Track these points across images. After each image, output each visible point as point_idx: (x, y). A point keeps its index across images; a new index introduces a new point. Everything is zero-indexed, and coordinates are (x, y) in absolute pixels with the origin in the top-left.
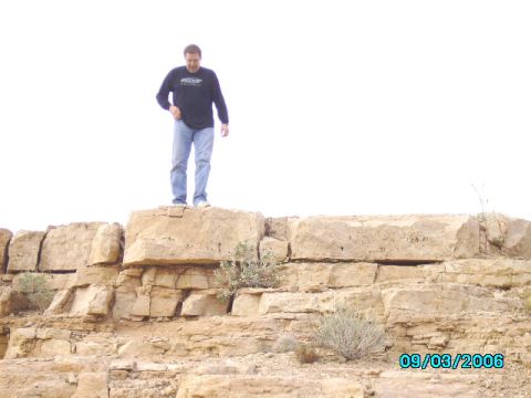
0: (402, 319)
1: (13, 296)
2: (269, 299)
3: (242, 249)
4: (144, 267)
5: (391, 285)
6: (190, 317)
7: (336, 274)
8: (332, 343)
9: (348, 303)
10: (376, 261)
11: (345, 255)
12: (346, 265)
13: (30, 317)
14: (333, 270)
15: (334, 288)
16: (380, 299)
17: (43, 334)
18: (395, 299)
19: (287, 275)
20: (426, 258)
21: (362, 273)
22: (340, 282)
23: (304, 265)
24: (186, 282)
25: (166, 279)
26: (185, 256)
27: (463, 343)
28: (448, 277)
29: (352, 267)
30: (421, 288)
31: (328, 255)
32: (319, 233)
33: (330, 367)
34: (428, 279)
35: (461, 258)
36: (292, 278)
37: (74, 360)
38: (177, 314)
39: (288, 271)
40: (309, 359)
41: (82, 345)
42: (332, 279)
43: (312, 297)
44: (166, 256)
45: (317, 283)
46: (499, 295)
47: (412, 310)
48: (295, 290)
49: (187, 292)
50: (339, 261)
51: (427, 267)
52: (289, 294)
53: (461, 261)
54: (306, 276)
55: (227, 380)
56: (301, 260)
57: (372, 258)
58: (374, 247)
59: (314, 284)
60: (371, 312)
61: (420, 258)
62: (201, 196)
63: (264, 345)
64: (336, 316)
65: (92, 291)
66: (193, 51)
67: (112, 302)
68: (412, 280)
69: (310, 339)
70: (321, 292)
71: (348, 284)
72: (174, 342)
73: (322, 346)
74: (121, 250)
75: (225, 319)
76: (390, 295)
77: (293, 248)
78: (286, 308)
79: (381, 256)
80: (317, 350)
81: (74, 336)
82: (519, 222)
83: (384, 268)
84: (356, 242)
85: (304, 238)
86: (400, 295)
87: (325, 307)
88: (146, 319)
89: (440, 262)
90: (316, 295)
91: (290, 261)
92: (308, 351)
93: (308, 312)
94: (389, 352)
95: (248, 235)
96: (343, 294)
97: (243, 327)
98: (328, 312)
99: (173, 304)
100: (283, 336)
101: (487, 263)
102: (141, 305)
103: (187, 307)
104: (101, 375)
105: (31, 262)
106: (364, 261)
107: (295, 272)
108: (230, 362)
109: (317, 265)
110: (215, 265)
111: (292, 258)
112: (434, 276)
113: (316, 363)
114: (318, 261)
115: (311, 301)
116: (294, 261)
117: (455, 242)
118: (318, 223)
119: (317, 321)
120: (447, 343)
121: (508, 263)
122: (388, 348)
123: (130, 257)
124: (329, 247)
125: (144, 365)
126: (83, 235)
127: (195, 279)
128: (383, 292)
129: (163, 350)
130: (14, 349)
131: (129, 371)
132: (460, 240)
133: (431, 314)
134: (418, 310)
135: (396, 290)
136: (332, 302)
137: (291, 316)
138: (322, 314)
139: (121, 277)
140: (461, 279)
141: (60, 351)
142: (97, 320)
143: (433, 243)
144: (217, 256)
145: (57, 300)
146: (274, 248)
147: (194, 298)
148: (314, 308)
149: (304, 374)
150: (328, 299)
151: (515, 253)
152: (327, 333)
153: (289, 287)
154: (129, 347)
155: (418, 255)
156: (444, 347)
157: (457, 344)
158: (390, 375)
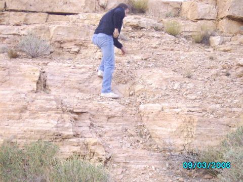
0: (59, 39)
5: (54, 23)
7: (28, 17)
8: (25, 49)
9: (33, 31)
10: (47, 12)
11: (33, 9)
12: (32, 14)
14: (27, 15)
15: (27, 24)
16: (48, 30)
18: (56, 30)
19: (4, 17)
20: (70, 12)
21: (40, 18)
22: (30, 21)
23: (13, 13)
27: (86, 51)
28: (80, 21)
29: (36, 15)
30: (68, 25)
31: (24, 8)
33: (24, 60)
34: (71, 22)
35: (86, 12)
36: (7, 19)
39: (5, 15)
40: (14, 56)
42: (26, 20)
43: (16, 28)
45: (18, 21)
47: (63, 35)
48: (8, 24)
50: (29, 11)
51: (71, 16)
52: (5, 26)
53: (87, 14)
54: (14, 18)
56: (11, 10)
57: (45, 11)
58: (46, 6)
59: (17, 22)
60: (44, 36)
61: (67, 12)
64: (27, 37)
68: (63, 22)
69: (15, 47)
70: (20, 25)
71: (34, 22)
73: (21, 51)
76: (53, 28)
77: (7, 4)
78: (3, 33)
79: (49, 10)
80: (18, 53)
83: (51, 16)
84: (37, 3)
86: (58, 28)
87: (22, 33)
89: (77, 14)
90: (18, 27)
91: (6, 10)
92: (14, 53)
93: (14, 35)
94: (52, 54)
96: (30, 28)
98: (24, 35)
100: (2, 46)
101: (98, 15)
106: (42, 12)
107: (8, 16)
109: (19, 13)
111: (7, 9)
112: (74, 20)
113: (17, 58)
114: (19, 11)
115: (15, 30)
116: (7, 10)
117: (84, 5)
119: (19, 39)
120: (79, 51)
122: (51, 52)
124: (25, 4)
128: (50, 26)
132: (86, 4)
133: (72, 37)
134: (66, 35)
135: (56, 26)
136: (26, 30)
137: (6, 36)
138: (21, 36)
140: (87, 22)
143: (74, 5)
148: (17, 33)
149: (11, 63)
150: (24, 29)
152: (23, 45)
153: (5, 23)
155: (67, 10)
156: (78, 52)
157: (84, 52)
158: (52, 64)
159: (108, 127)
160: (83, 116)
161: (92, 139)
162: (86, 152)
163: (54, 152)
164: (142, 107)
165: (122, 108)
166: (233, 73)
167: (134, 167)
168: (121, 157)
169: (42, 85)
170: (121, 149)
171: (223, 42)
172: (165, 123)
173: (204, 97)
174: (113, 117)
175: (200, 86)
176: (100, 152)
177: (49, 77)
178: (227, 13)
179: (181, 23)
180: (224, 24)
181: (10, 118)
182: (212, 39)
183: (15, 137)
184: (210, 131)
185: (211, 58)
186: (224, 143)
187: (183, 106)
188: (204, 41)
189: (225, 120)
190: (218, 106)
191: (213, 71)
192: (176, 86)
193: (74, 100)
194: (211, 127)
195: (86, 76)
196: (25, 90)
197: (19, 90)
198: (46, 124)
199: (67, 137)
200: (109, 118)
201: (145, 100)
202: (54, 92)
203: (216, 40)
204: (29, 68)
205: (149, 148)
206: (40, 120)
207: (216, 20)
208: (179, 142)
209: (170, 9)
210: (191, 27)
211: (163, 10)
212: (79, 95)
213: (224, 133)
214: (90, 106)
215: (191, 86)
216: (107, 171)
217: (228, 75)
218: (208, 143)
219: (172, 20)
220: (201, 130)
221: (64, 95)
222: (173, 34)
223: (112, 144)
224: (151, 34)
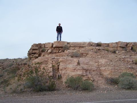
1: (42, 50)
2: (68, 51)
3: (65, 45)
4: (55, 47)
6: (60, 53)
13: (44, 52)
16: (80, 51)
17: (45, 54)
24: (59, 49)
25: (57, 49)
26: (59, 46)
28: (87, 49)
29: (77, 47)
32: (73, 44)
33: (74, 58)
35: (88, 47)
37: (48, 57)
38: (58, 52)
39: (70, 48)
40: (72, 57)
41: (49, 55)
42: (75, 49)
44: (57, 46)
46: (92, 50)
47: (83, 52)
49: (60, 50)
50: (75, 47)
52: (70, 50)
55: (64, 59)
58: (79, 45)
59: (73, 49)
62: (60, 40)
63: (68, 56)
65: (50, 50)
66: (60, 24)
67: (52, 51)
68: (83, 49)
69: (72, 55)
72: (58, 55)
73: (74, 56)
74: (53, 46)
75: (63, 53)
76: (81, 50)
78: (70, 52)
81: (48, 54)
82: (94, 43)
83: (80, 47)
84: (77, 45)
85: (72, 44)
86: (82, 50)
87: (74, 52)
88: (55, 53)
95: (66, 44)
96: (76, 50)
97: (65, 54)
99: (58, 51)
100: (70, 55)
101: (90, 47)
102: (55, 51)
103: (60, 52)
104: (51, 59)
105: (43, 47)
108: (64, 57)
109: (73, 47)
110: (62, 47)
112: (85, 48)
115: (72, 51)
117: (87, 45)
118: (73, 43)
121: (93, 47)
122: (80, 56)
123: (54, 46)
125: (55, 58)
126: (49, 44)
127: (60, 49)
129: (57, 56)
130: (42, 56)
131: (54, 58)
133: (85, 52)
139: (53, 48)
141: (47, 56)
142: (50, 53)
143: (85, 45)
144: (63, 46)
145: (46, 51)
146: (69, 45)
147: (60, 51)
149: (72, 59)
151: (93, 46)
152: (74, 54)
154: (54, 56)
155: (84, 46)
156: (86, 56)
157: (87, 55)
158: (81, 59)
159: (93, 73)
160: (88, 71)
161: (90, 76)
162: (89, 79)
163: (82, 79)
164: (101, 68)
165: (96, 68)
166: (121, 60)
167: (99, 82)
168: (96, 80)
169: (79, 63)
170: (96, 78)
171: (119, 53)
172: (106, 72)
173: (115, 66)
174: (94, 71)
175: (114, 63)
176: (92, 79)
177: (80, 62)
178: (119, 46)
179: (109, 48)
180: (119, 48)
181: (72, 71)
182: (116, 52)
183: (73, 76)
184: (116, 74)
185: (116, 57)
186: (119, 77)
187: (110, 68)
188: (114, 52)
189: (119, 71)
190: (118, 68)
191: (117, 60)
192: (108, 63)
193: (85, 67)
194: (117, 73)
195: (88, 61)
196: (75, 65)
197: (74, 65)
198: (80, 73)
199: (84, 76)
200: (93, 71)
201: (101, 67)
202: (81, 65)
203: (117, 52)
204: (76, 60)
205: (103, 78)
206: (78, 72)
207: (117, 47)
208: (109, 76)
209: (107, 45)
210: (111, 49)
211: (105, 45)
212: (87, 66)
213: (119, 74)
214: (89, 68)
215: (112, 63)
216: (93, 83)
217: (120, 60)
218: (116, 76)
219: (107, 48)
220: (114, 74)
221: (83, 66)
222: (107, 51)
223: (94, 77)
224: (102, 51)
